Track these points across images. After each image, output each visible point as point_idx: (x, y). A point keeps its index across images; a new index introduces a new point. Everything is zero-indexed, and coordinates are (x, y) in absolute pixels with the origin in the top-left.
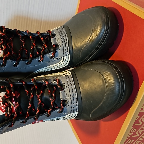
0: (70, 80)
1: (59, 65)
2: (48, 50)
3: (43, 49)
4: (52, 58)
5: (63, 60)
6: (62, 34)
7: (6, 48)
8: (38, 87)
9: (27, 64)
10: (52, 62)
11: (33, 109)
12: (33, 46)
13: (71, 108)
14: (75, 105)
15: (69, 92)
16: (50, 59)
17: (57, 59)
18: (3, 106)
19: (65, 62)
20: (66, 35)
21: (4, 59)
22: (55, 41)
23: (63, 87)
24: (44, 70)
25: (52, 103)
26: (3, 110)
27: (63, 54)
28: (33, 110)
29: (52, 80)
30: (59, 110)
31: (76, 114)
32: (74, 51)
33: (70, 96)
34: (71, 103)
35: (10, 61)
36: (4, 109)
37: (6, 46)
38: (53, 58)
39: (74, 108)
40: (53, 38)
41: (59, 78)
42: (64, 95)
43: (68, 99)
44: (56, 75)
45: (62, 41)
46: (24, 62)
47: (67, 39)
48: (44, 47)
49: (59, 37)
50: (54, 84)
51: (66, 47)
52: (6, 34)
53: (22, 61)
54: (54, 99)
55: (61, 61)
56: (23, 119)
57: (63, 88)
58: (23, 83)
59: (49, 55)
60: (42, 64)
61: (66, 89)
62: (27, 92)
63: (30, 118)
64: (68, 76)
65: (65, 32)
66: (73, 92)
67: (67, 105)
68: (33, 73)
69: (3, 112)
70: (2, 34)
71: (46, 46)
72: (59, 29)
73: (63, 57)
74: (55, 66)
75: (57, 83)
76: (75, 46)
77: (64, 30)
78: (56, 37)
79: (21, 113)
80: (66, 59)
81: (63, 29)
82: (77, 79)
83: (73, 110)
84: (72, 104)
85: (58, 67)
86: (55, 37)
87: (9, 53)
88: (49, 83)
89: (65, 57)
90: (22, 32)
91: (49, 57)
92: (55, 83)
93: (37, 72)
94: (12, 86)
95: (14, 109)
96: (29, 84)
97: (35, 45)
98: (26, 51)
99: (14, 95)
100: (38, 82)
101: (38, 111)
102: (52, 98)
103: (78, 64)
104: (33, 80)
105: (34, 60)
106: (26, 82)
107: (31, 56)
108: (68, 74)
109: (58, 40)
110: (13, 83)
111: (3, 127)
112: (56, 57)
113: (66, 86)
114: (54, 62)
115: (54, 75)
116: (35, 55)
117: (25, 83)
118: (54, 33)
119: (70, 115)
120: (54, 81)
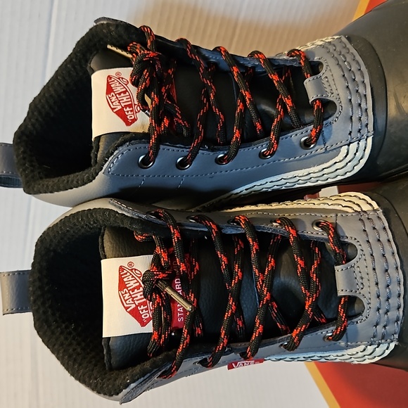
0: (374, 228)
1: (326, 171)
2: (294, 119)
3: (279, 113)
4: (306, 145)
5: (346, 156)
6: (349, 63)
7: (159, 102)
8: (259, 245)
9: (220, 161)
10: (304, 159)
11: (240, 319)
12: (244, 101)
13: (376, 326)
14: (390, 318)
15: (374, 269)
16: (300, 149)
17: (323, 150)
18: (144, 304)
19: (349, 162)
20: (363, 68)
21: (152, 141)
22: (320, 87)
23: (349, 251)
24: (269, 185)
25: (308, 304)
26: (143, 316)
27: (350, 134)
28: (240, 323)
29: (308, 225)
30: (329, 332)
31: (387, 349)
32: (391, 125)
33: (377, 284)
34: (378, 309)
35: (169, 147)
36: (146, 314)
37: (159, 94)
38: (312, 146)
39: (385, 327)
40: (315, 77)
41: (331, 219)
42: (351, 280)
43: (368, 294)
44: (316, 207)
45: (348, 87)
46: (212, 154)
47: (367, 81)
48: (284, 106)
49: (337, 73)
50: (316, 238)
51: (364, 110)
52: (158, 56)
53: (207, 150)
54: (316, 293)
55: (337, 159)
56: (207, 353)
57: (347, 254)
58: (210, 228)
59: (298, 136)
60: (266, 167)
61: (362, 260)
62: (224, 259)
63: (231, 351)
64: (365, 212)
65: (358, 58)
66: (387, 271)
67: (360, 314)
68: (228, 195)
69: (143, 324)
70: (148, 54)
71: (289, 102)
72: (331, 48)
73: (349, 145)
74: (312, 175)
75: (329, 234)
76: (398, 107)
77: (353, 50)
78: (324, 73)
79: (198, 331)
80: (355, 154)
81: (349, 46)
82: (402, 227)
83: (380, 336)
84: (382, 315)
85: (321, 178)
86: (321, 74)
87: (166, 122)
88: (300, 233)
89: (353, 146)
90: (204, 53)
91: (297, 144)
92: (320, 236)
93: (242, 190)
94: (178, 238)
95: (179, 315)
96: (229, 232)
97: (249, 99)
98: (222, 117)
99: (183, 268)
100: (260, 228)
101: (259, 329)
102: (308, 287)
103: (393, 171)
104: (245, 220)
105: (246, 149)
106: (221, 225)
107: (237, 134)
108: (366, 208)
109: (332, 83)
110: (180, 225)
111: (145, 377)
112: (320, 145)
113: (362, 247)
114: (311, 159)
115: (306, 206)
116: (247, 134)
117: (218, 227)
118: (316, 59)
119: (364, 350)
120: (316, 228)
